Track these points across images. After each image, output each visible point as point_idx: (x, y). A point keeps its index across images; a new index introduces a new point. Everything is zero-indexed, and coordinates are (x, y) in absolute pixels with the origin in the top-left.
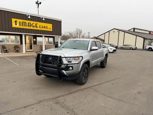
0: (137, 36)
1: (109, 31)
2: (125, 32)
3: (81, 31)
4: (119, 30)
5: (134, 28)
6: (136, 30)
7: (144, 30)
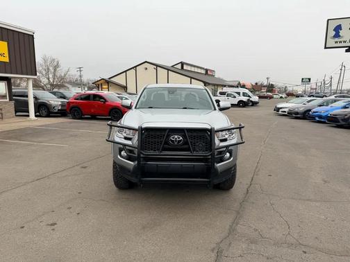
0: (191, 78)
1: (136, 67)
2: (168, 70)
3: (58, 63)
4: (157, 66)
5: (181, 63)
6: (185, 67)
7: (198, 67)
